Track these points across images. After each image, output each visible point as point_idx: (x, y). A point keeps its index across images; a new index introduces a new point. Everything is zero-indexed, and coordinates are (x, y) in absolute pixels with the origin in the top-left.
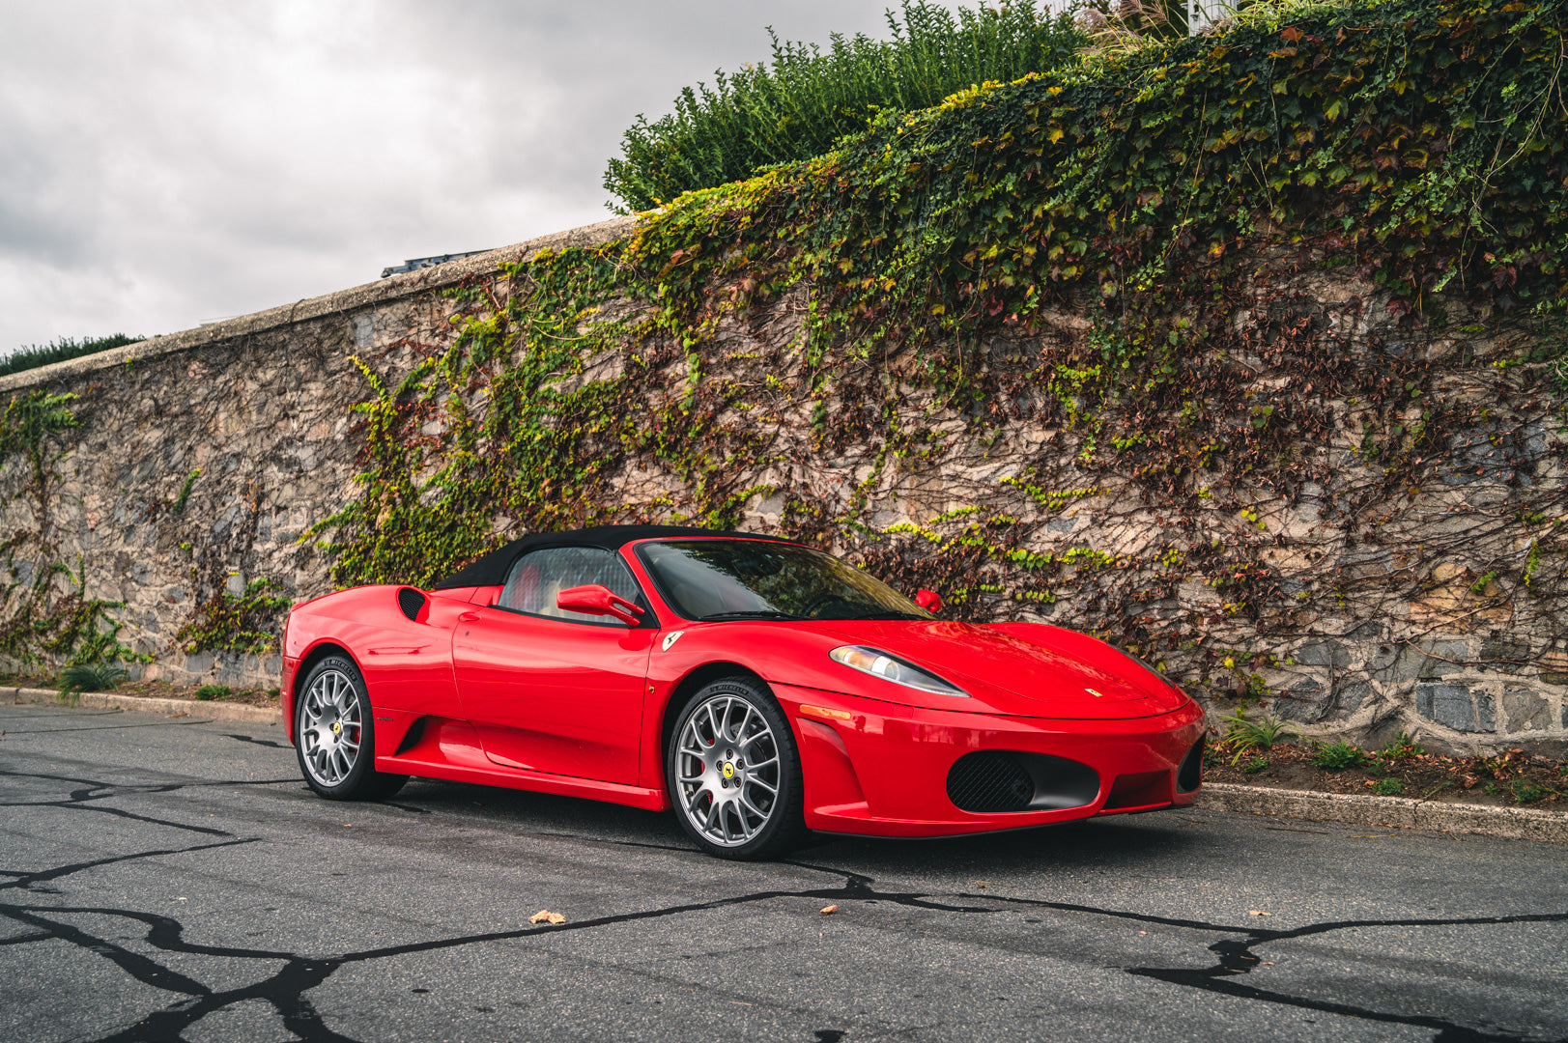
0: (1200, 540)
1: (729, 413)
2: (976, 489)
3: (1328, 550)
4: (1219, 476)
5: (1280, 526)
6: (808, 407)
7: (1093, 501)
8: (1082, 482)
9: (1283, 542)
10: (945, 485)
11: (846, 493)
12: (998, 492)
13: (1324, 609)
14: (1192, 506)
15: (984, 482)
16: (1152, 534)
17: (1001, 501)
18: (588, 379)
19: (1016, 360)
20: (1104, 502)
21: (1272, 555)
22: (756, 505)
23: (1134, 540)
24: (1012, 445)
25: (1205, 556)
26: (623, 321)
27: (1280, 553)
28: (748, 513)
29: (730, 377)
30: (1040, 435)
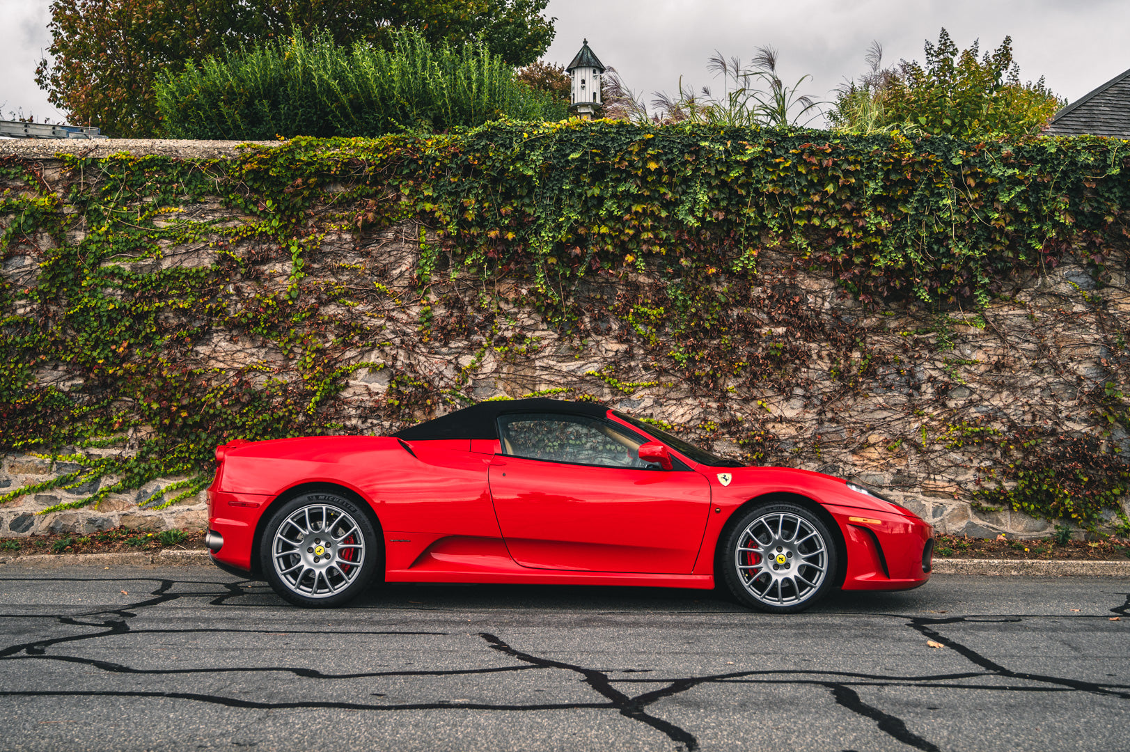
0: (727, 417)
1: (332, 307)
2: (565, 377)
3: (807, 425)
4: (741, 380)
5: (779, 411)
6: (415, 310)
7: (655, 390)
8: (646, 378)
9: (781, 420)
10: (538, 373)
11: (449, 373)
12: (582, 379)
13: (805, 457)
14: (724, 397)
15: (571, 373)
16: (696, 412)
17: (585, 387)
18: (166, 264)
19: (598, 297)
20: (662, 391)
21: (774, 427)
22: (361, 377)
23: (683, 415)
24: (593, 351)
25: (731, 426)
26: (214, 222)
27: (778, 426)
28: (352, 382)
29: (333, 280)
30: (615, 346)
